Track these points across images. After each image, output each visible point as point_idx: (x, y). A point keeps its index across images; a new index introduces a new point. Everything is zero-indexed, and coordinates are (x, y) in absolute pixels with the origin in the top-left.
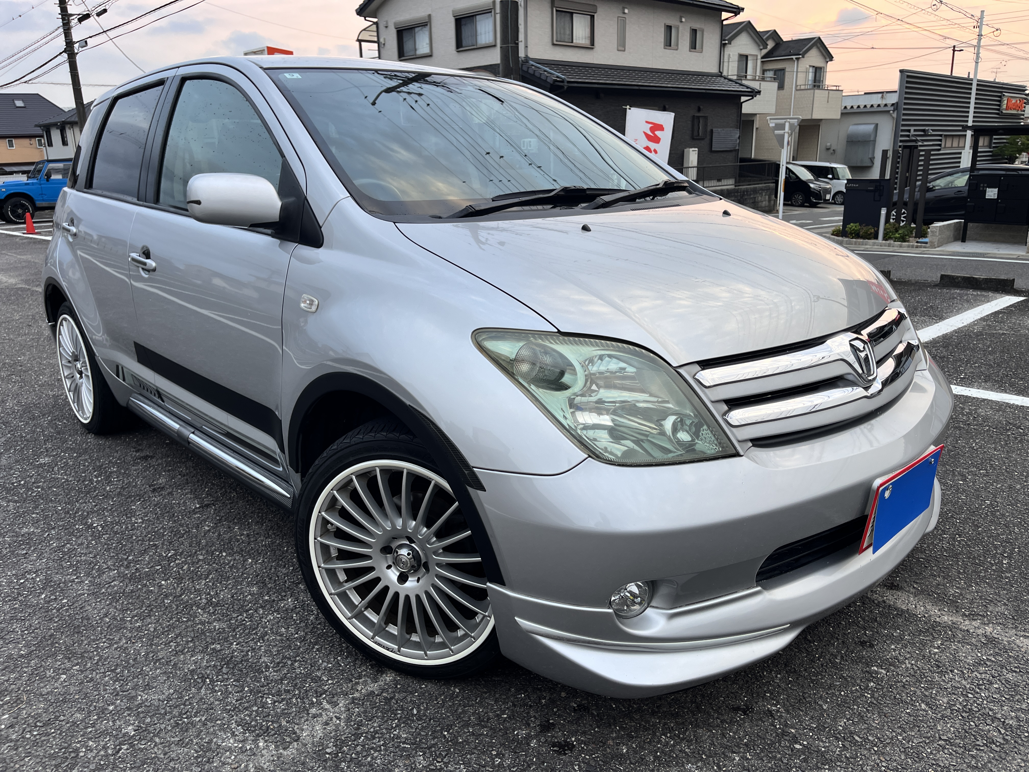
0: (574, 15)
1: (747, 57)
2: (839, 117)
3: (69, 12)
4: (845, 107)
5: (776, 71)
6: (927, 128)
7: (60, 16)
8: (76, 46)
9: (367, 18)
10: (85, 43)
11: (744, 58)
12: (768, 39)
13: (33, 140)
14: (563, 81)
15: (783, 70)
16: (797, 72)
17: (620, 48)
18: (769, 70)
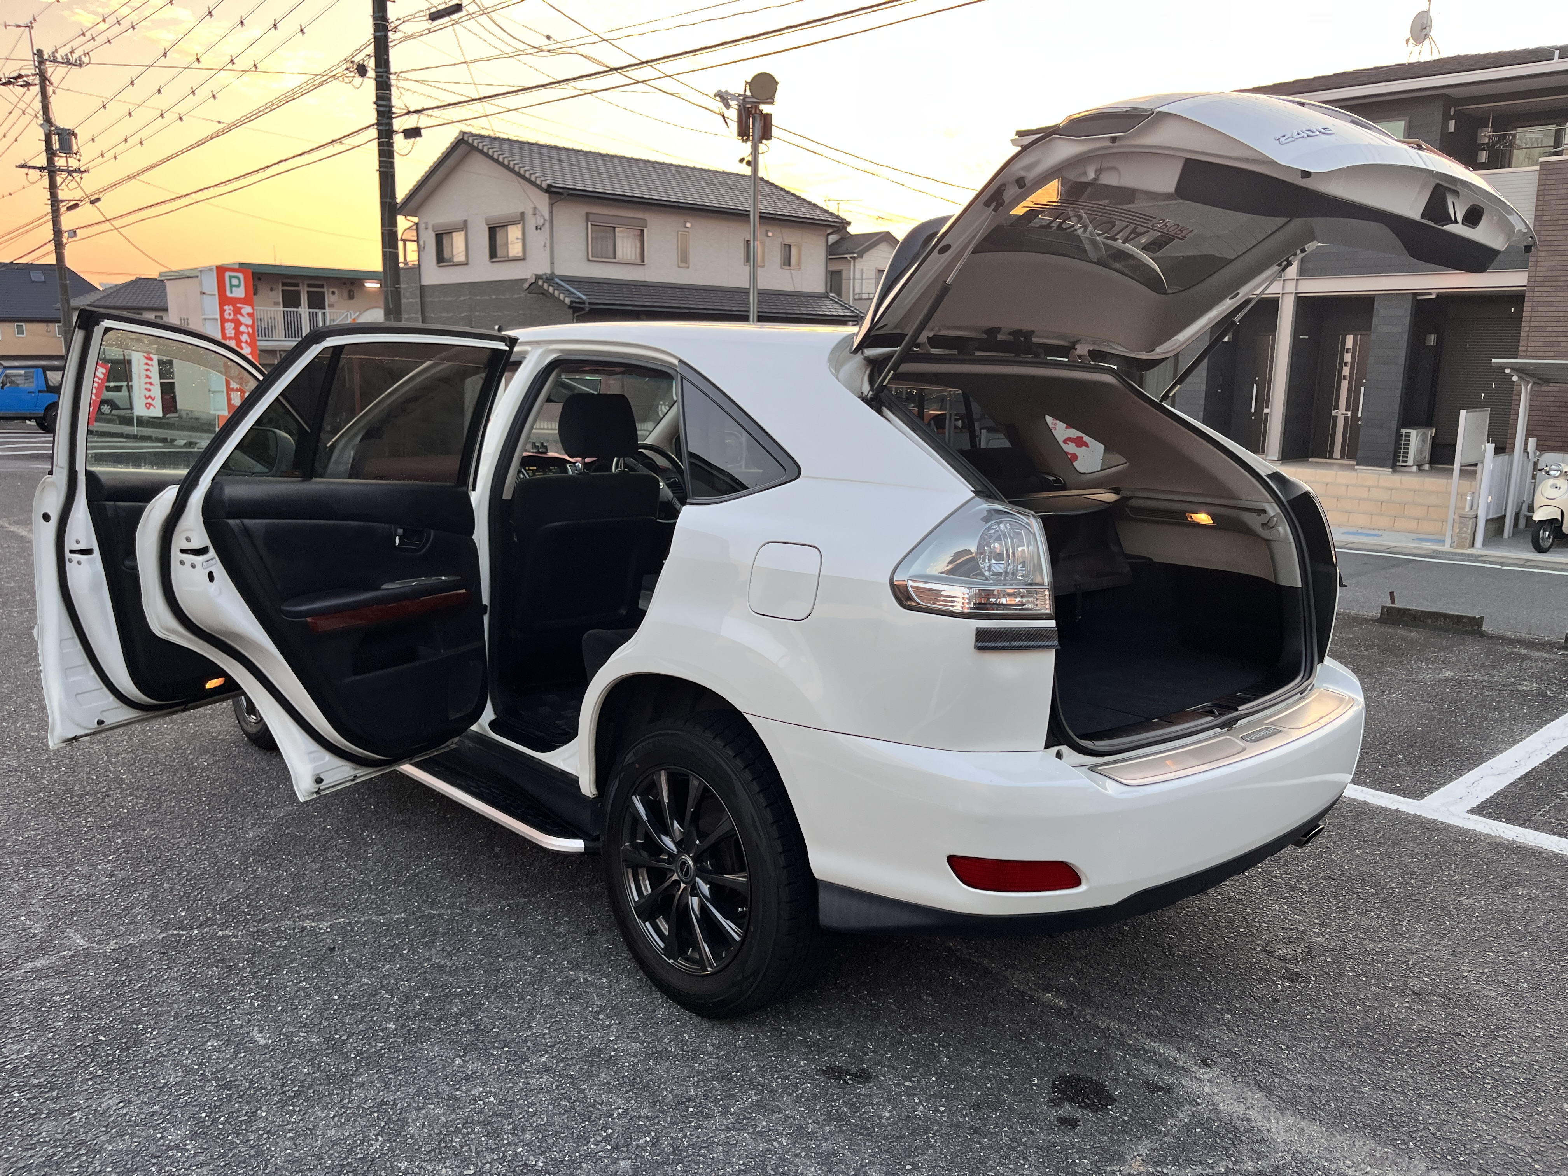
0: (617, 229)
3: (60, 198)
7: (49, 202)
8: (66, 235)
9: (409, 218)
10: (73, 233)
13: (51, 325)
14: (584, 303)
17: (684, 265)
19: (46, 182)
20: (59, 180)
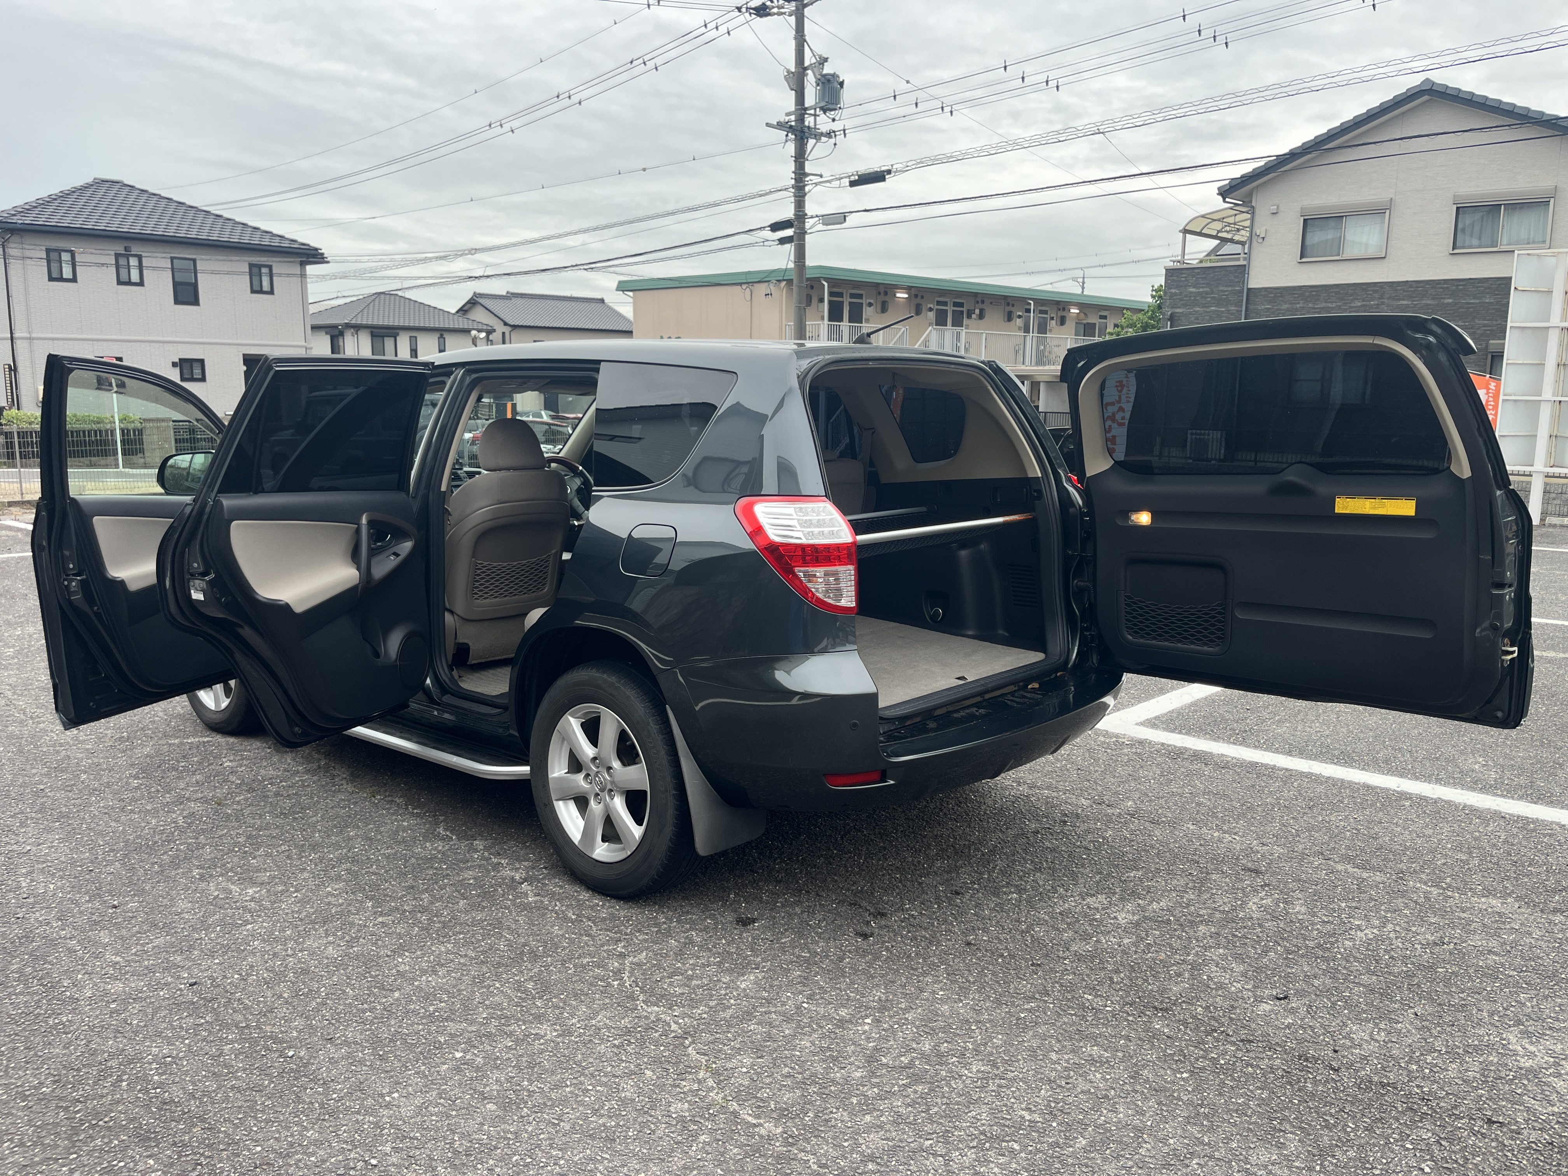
3: (807, 170)
7: (793, 176)
9: (1228, 199)
19: (791, 148)
20: (807, 149)
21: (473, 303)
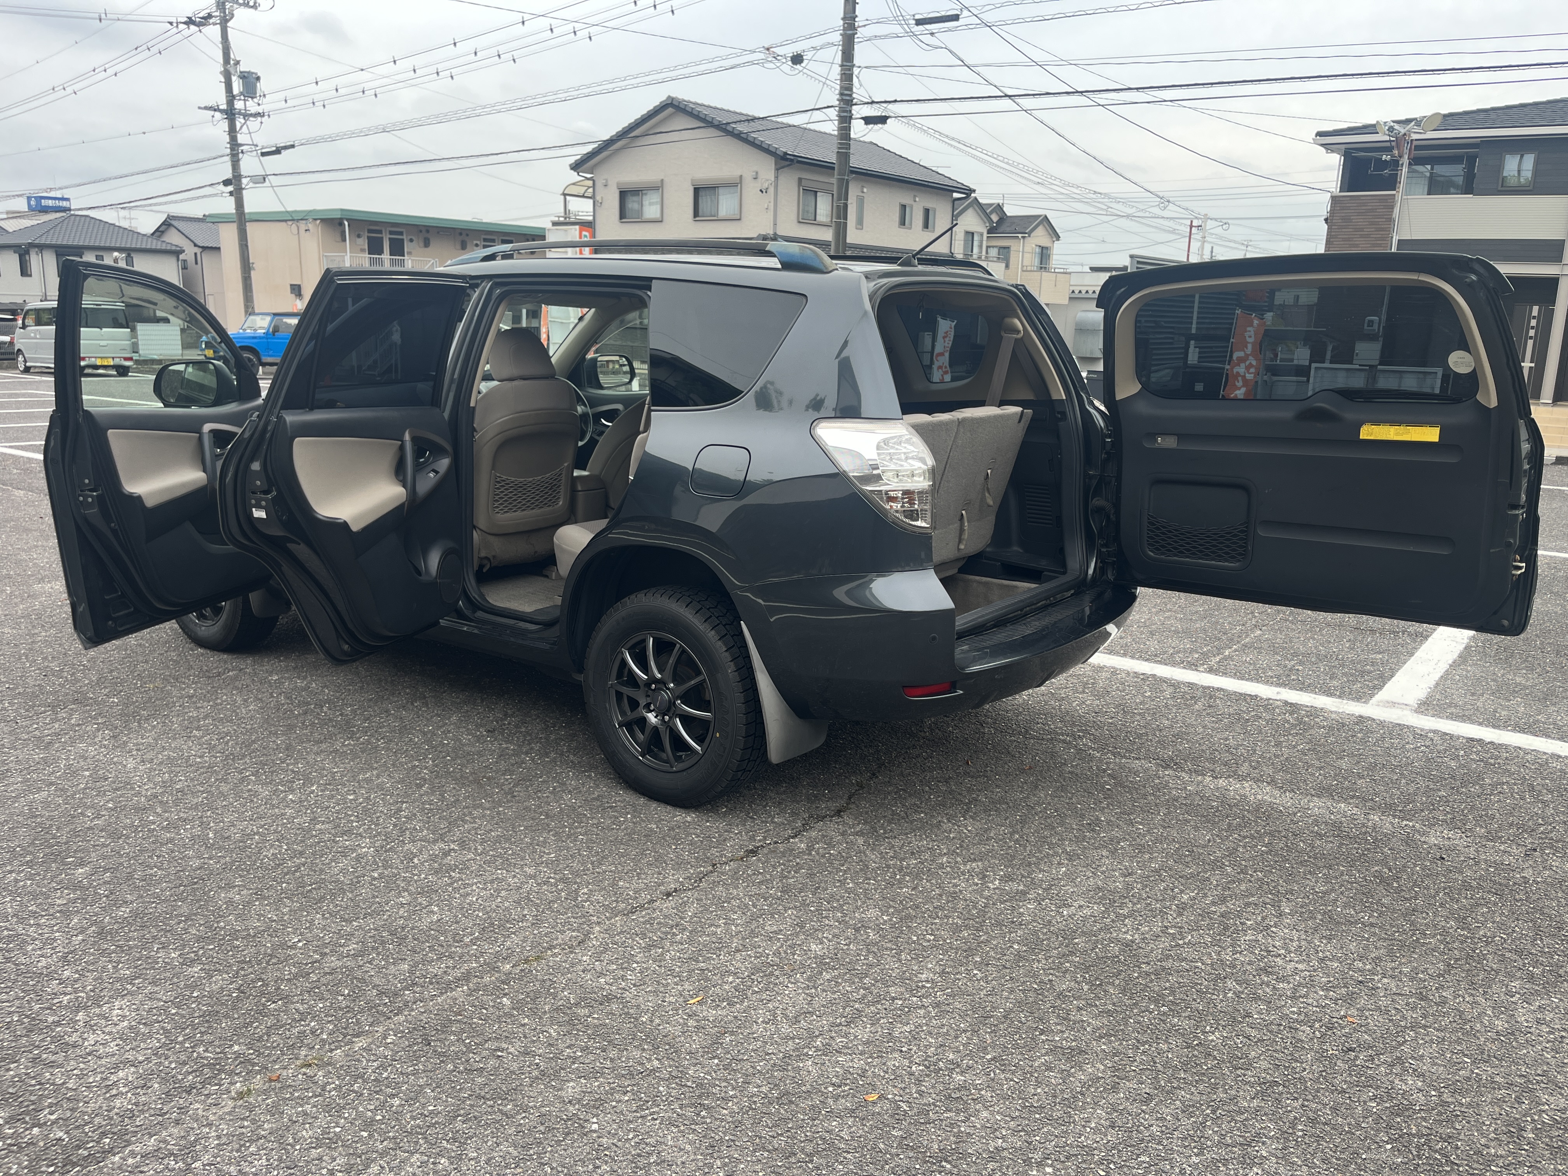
0: (819, 194)
1: (973, 234)
2: (1066, 301)
3: (240, 141)
4: (1073, 292)
5: (1001, 248)
6: (1158, 319)
7: (228, 146)
9: (580, 173)
11: (970, 235)
12: (991, 212)
15: (1008, 248)
16: (1023, 252)
17: (859, 227)
18: (993, 247)
19: (225, 125)
20: (238, 125)
21: (167, 225)
